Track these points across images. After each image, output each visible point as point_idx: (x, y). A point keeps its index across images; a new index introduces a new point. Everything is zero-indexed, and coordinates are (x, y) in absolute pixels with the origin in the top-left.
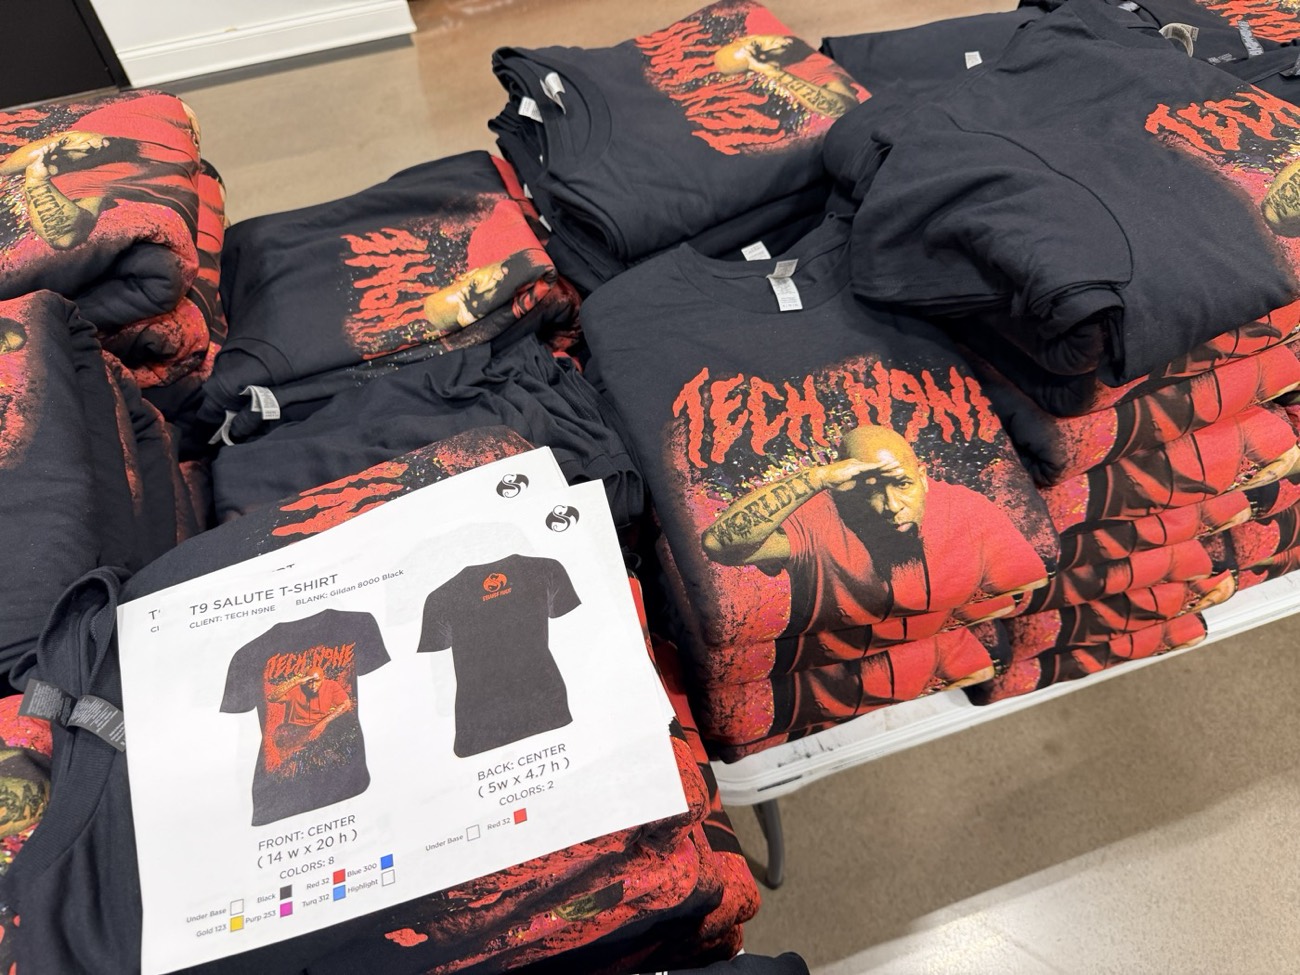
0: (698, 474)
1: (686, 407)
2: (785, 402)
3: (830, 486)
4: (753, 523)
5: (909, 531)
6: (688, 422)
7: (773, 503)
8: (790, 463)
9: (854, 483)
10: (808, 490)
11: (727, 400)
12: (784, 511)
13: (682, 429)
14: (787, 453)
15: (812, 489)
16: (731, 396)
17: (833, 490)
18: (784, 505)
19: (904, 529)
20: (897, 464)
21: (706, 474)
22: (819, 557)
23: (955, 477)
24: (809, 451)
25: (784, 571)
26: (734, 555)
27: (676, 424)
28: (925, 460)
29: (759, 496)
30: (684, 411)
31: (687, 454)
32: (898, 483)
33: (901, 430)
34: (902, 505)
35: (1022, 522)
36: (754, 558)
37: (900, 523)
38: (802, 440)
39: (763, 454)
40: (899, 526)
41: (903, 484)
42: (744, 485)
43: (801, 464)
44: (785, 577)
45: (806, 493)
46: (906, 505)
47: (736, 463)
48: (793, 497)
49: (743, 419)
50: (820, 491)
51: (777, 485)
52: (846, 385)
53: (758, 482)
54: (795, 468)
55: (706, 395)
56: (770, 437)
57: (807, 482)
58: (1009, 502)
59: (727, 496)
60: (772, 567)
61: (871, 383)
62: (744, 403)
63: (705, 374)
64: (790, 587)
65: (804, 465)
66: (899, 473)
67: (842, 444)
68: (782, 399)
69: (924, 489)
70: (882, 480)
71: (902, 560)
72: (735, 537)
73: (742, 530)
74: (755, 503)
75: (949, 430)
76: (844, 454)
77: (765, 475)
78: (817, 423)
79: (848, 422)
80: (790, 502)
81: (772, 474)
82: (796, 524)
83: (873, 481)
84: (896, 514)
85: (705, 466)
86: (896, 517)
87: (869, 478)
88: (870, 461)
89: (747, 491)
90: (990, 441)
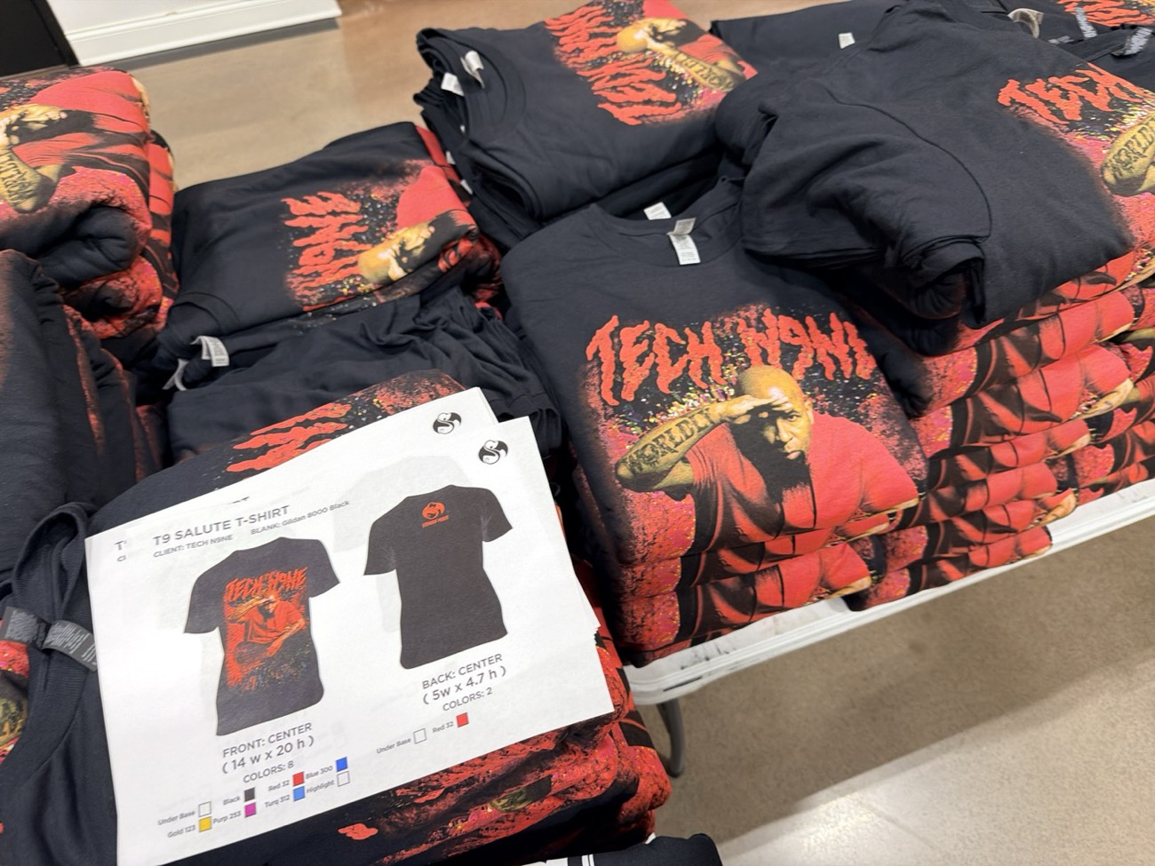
0: (610, 411)
1: (598, 351)
2: (686, 346)
3: (728, 419)
4: (660, 454)
5: (798, 459)
6: (600, 364)
7: (678, 436)
8: (692, 400)
9: (749, 416)
10: (708, 424)
11: (635, 344)
12: (687, 443)
13: (595, 370)
14: (690, 391)
15: (712, 422)
16: (638, 341)
17: (730, 422)
18: (688, 437)
19: (793, 456)
20: (786, 399)
21: (618, 410)
22: (719, 483)
23: (836, 410)
24: (709, 389)
25: (689, 496)
26: (644, 482)
27: (589, 366)
28: (810, 396)
29: (666, 429)
30: (596, 355)
31: (600, 393)
32: (787, 416)
33: (789, 369)
34: (791, 436)
35: (896, 448)
36: (661, 484)
37: (789, 451)
38: (702, 379)
39: (668, 392)
40: (788, 454)
41: (792, 417)
42: (652, 420)
43: (702, 400)
44: (689, 500)
45: (706, 426)
46: (794, 435)
47: (644, 400)
48: (696, 430)
49: (649, 361)
50: (719, 424)
51: (681, 420)
52: (740, 329)
53: (664, 417)
54: (696, 404)
55: (616, 340)
56: (673, 377)
57: (707, 416)
58: (884, 431)
59: (636, 430)
60: (677, 492)
61: (761, 328)
62: (650, 346)
63: (614, 321)
64: (694, 510)
65: (705, 401)
66: (787, 407)
67: (738, 382)
68: (683, 342)
69: (809, 421)
70: (773, 414)
71: (791, 484)
72: (644, 466)
73: (651, 460)
74: (662, 436)
75: (830, 369)
76: (740, 392)
77: (670, 411)
78: (714, 364)
79: (742, 362)
80: (692, 435)
81: (676, 410)
82: (698, 454)
83: (765, 415)
84: (785, 443)
85: (617, 403)
86: (786, 446)
87: (762, 412)
88: (762, 397)
89: (655, 425)
90: (866, 378)
